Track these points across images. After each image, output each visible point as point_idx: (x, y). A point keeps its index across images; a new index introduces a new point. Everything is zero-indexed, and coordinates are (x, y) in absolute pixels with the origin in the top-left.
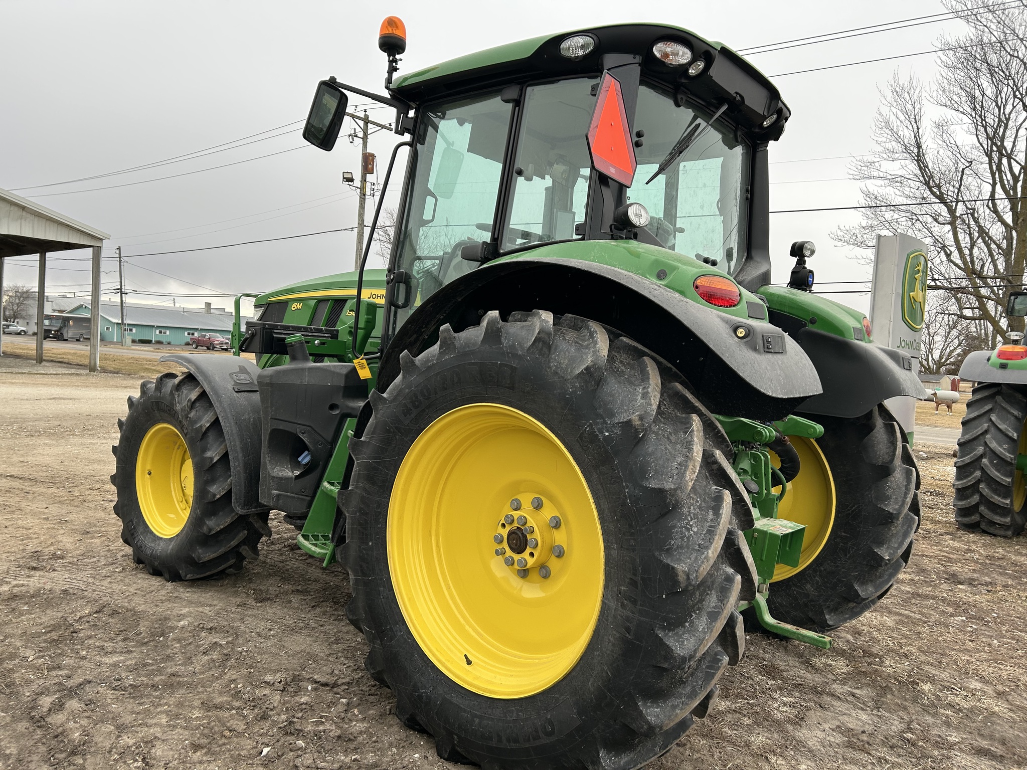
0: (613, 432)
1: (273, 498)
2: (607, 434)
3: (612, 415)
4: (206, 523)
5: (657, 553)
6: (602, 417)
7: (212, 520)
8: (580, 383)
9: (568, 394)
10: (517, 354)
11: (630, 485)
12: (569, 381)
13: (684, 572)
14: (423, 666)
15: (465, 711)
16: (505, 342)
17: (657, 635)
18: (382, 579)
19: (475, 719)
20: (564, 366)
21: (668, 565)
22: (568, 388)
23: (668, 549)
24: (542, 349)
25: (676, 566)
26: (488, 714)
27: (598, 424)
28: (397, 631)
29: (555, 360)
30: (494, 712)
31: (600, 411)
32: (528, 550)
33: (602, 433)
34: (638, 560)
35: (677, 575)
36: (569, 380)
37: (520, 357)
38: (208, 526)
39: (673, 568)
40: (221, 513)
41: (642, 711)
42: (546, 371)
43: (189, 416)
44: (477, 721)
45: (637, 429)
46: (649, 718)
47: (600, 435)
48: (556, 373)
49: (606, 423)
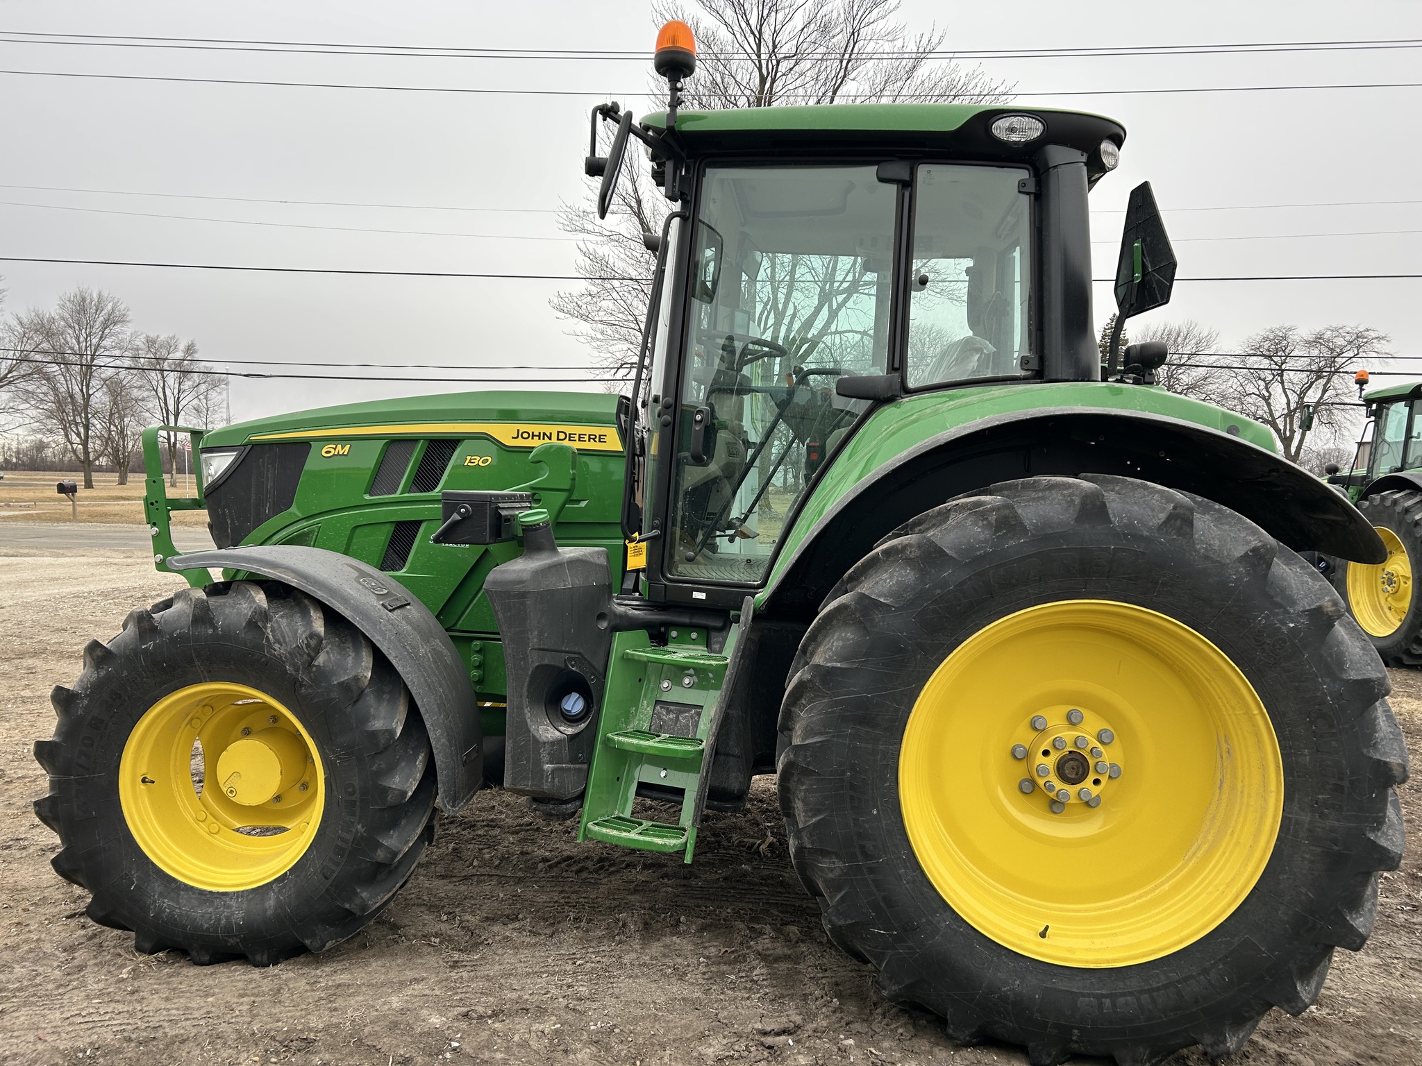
0: (1299, 622)
1: (547, 777)
2: (1292, 625)
3: (1293, 603)
4: (382, 845)
5: (1365, 751)
6: (1280, 606)
7: (391, 838)
8: (1244, 567)
9: (1232, 582)
10: (1142, 536)
11: (1327, 680)
12: (1229, 566)
13: (1399, 764)
14: (992, 957)
15: (1083, 995)
16: (1116, 521)
17: (1369, 839)
18: (900, 858)
19: (1103, 1000)
20: (1216, 548)
21: (1379, 760)
22: (1230, 575)
23: (1375, 744)
24: (1181, 528)
25: (1388, 760)
26: (1120, 989)
27: (1277, 614)
28: (939, 922)
29: (1202, 541)
30: (1128, 983)
31: (1278, 599)
32: (1092, 777)
33: (1286, 624)
34: (1344, 762)
35: (1391, 770)
36: (1228, 564)
37: (1148, 540)
38: (387, 848)
39: (1385, 763)
40: (404, 822)
41: (1352, 925)
42: (1192, 555)
43: (316, 663)
44: (1107, 1002)
45: (1332, 616)
46: (1360, 930)
47: (1283, 627)
48: (1206, 558)
49: (1289, 613)
